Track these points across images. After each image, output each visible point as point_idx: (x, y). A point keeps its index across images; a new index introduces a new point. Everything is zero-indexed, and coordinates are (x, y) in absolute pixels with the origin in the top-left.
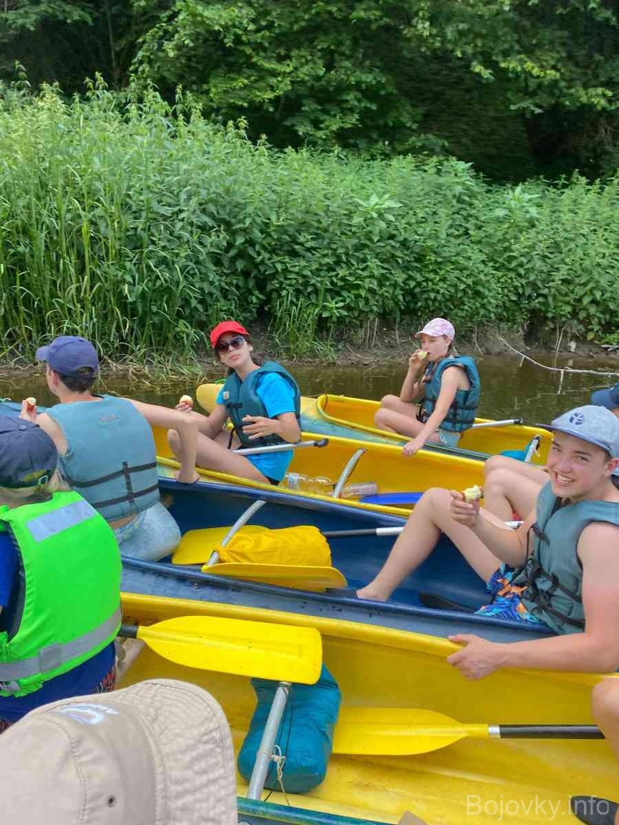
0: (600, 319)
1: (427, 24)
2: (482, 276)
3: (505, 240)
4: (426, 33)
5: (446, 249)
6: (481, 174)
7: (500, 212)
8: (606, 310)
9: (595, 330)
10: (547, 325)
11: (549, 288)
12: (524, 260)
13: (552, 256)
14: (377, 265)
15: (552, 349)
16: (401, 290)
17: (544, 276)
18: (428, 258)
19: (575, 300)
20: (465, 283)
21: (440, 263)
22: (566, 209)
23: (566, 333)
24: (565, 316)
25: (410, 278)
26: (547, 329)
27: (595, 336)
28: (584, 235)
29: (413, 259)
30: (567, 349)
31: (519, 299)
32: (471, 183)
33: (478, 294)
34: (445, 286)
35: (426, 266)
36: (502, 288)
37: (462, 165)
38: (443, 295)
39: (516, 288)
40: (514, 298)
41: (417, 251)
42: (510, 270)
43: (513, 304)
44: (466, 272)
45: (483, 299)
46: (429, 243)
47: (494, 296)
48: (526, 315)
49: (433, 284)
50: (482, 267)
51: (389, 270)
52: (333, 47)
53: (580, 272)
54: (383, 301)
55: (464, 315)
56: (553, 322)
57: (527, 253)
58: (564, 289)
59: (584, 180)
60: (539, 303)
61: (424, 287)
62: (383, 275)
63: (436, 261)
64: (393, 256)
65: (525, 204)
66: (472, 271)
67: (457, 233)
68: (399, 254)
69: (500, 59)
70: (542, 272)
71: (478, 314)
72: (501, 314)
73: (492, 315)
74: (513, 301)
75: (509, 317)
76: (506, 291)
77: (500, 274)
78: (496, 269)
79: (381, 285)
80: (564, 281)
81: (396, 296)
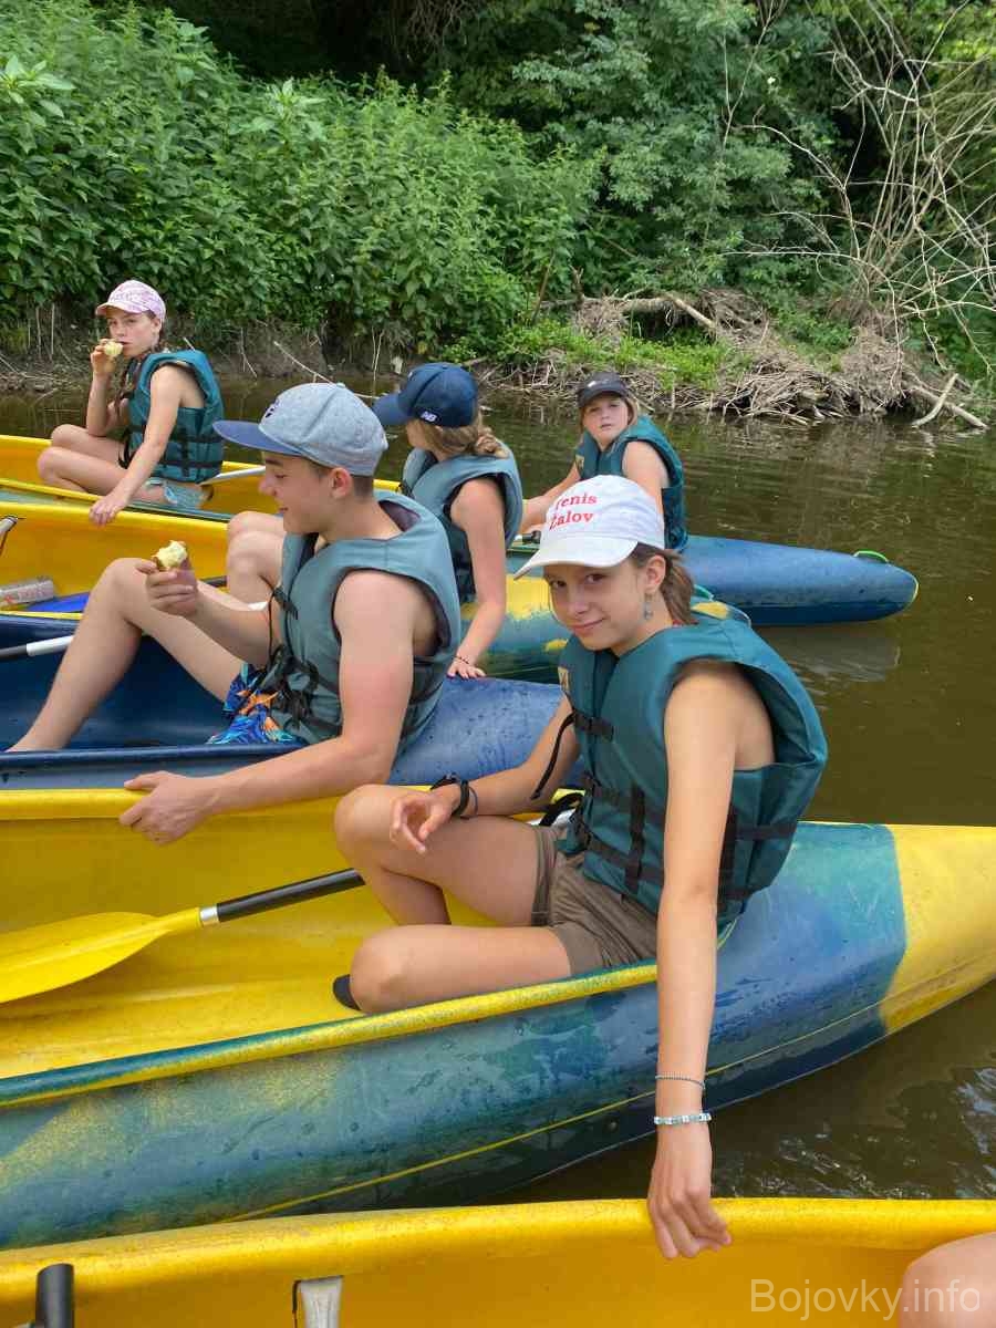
0: (433, 321)
2: (240, 238)
3: (274, 176)
5: (170, 181)
6: (230, 56)
7: (261, 125)
8: (441, 307)
9: (428, 337)
10: (356, 329)
11: (354, 265)
12: (307, 213)
13: (353, 211)
14: (37, 200)
15: (368, 368)
16: (95, 253)
17: (345, 245)
18: (139, 195)
19: (395, 287)
20: (211, 247)
21: (162, 208)
22: (369, 132)
23: (386, 343)
24: (379, 312)
25: (109, 231)
26: (356, 334)
27: (429, 349)
28: (401, 181)
29: (111, 197)
30: (390, 369)
31: (308, 281)
32: (208, 65)
33: (237, 269)
34: (176, 250)
35: (138, 211)
36: (278, 262)
37: (188, 30)
38: (175, 265)
39: (300, 262)
40: (299, 280)
41: (119, 180)
42: (288, 230)
43: (298, 290)
44: (213, 229)
45: (247, 278)
46: (138, 167)
47: (264, 273)
48: (322, 312)
49: (154, 244)
50: (238, 221)
51: (63, 211)
53: (398, 240)
54: (61, 272)
55: (217, 305)
56: (366, 325)
57: (315, 202)
58: (376, 267)
59: (395, 86)
60: (340, 289)
61: (139, 250)
62: (51, 219)
63: (155, 203)
64: (70, 186)
65: (303, 115)
66: (223, 227)
67: (189, 155)
68: (79, 181)
70: (341, 238)
71: (242, 305)
72: (280, 308)
73: (266, 309)
74: (298, 285)
75: (294, 314)
76: (284, 267)
77: (273, 237)
78: (265, 227)
79: (51, 239)
80: (376, 255)
81: (86, 264)
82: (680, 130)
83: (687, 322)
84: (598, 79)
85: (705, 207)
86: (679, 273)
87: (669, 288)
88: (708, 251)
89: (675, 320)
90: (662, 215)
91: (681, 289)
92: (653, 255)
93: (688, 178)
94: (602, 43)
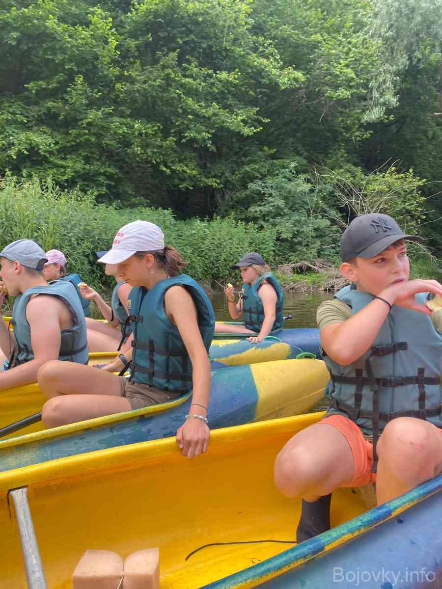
1: (139, 148)
3: (198, 244)
4: (139, 152)
11: (219, 263)
12: (207, 251)
17: (216, 258)
31: (208, 269)
39: (206, 264)
40: (206, 269)
52: (89, 155)
60: (216, 270)
69: (171, 165)
80: (225, 260)
82: (297, 218)
83: (309, 269)
84: (271, 208)
85: (308, 237)
86: (303, 256)
87: (302, 260)
88: (311, 249)
89: (306, 268)
90: (296, 240)
91: (305, 260)
92: (294, 252)
93: (302, 230)
94: (270, 199)
